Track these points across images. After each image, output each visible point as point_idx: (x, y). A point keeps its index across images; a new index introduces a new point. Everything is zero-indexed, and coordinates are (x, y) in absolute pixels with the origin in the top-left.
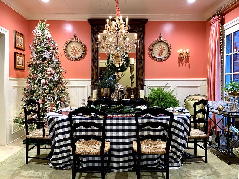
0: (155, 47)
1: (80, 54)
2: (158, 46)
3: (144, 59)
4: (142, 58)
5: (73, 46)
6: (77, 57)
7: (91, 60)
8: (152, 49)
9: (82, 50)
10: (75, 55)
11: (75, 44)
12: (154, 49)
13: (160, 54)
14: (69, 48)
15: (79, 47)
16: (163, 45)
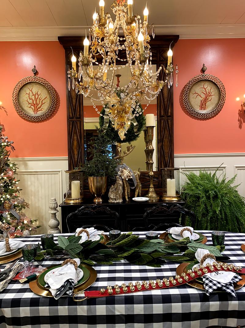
0: (193, 91)
1: (45, 108)
2: (198, 89)
3: (172, 116)
4: (169, 114)
5: (31, 92)
6: (39, 113)
7: (68, 120)
8: (188, 95)
9: (49, 101)
10: (36, 110)
11: (35, 89)
12: (191, 96)
13: (203, 105)
14: (25, 97)
15: (43, 94)
16: (208, 87)
